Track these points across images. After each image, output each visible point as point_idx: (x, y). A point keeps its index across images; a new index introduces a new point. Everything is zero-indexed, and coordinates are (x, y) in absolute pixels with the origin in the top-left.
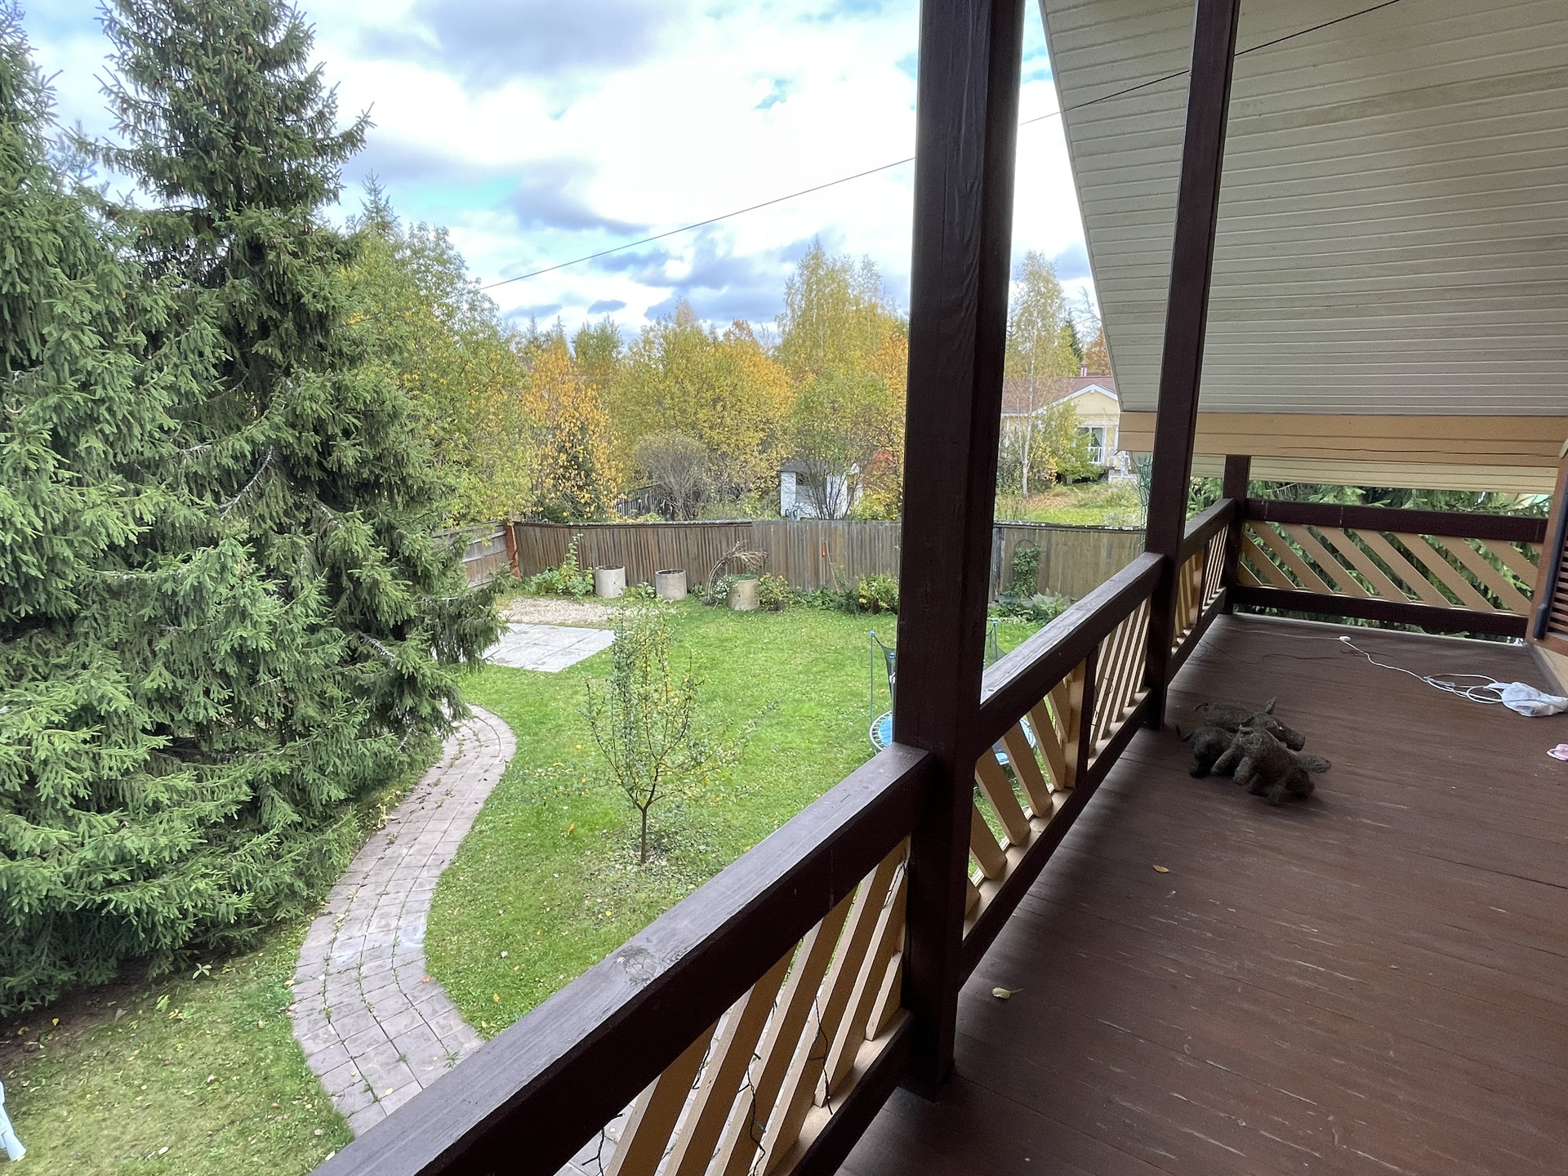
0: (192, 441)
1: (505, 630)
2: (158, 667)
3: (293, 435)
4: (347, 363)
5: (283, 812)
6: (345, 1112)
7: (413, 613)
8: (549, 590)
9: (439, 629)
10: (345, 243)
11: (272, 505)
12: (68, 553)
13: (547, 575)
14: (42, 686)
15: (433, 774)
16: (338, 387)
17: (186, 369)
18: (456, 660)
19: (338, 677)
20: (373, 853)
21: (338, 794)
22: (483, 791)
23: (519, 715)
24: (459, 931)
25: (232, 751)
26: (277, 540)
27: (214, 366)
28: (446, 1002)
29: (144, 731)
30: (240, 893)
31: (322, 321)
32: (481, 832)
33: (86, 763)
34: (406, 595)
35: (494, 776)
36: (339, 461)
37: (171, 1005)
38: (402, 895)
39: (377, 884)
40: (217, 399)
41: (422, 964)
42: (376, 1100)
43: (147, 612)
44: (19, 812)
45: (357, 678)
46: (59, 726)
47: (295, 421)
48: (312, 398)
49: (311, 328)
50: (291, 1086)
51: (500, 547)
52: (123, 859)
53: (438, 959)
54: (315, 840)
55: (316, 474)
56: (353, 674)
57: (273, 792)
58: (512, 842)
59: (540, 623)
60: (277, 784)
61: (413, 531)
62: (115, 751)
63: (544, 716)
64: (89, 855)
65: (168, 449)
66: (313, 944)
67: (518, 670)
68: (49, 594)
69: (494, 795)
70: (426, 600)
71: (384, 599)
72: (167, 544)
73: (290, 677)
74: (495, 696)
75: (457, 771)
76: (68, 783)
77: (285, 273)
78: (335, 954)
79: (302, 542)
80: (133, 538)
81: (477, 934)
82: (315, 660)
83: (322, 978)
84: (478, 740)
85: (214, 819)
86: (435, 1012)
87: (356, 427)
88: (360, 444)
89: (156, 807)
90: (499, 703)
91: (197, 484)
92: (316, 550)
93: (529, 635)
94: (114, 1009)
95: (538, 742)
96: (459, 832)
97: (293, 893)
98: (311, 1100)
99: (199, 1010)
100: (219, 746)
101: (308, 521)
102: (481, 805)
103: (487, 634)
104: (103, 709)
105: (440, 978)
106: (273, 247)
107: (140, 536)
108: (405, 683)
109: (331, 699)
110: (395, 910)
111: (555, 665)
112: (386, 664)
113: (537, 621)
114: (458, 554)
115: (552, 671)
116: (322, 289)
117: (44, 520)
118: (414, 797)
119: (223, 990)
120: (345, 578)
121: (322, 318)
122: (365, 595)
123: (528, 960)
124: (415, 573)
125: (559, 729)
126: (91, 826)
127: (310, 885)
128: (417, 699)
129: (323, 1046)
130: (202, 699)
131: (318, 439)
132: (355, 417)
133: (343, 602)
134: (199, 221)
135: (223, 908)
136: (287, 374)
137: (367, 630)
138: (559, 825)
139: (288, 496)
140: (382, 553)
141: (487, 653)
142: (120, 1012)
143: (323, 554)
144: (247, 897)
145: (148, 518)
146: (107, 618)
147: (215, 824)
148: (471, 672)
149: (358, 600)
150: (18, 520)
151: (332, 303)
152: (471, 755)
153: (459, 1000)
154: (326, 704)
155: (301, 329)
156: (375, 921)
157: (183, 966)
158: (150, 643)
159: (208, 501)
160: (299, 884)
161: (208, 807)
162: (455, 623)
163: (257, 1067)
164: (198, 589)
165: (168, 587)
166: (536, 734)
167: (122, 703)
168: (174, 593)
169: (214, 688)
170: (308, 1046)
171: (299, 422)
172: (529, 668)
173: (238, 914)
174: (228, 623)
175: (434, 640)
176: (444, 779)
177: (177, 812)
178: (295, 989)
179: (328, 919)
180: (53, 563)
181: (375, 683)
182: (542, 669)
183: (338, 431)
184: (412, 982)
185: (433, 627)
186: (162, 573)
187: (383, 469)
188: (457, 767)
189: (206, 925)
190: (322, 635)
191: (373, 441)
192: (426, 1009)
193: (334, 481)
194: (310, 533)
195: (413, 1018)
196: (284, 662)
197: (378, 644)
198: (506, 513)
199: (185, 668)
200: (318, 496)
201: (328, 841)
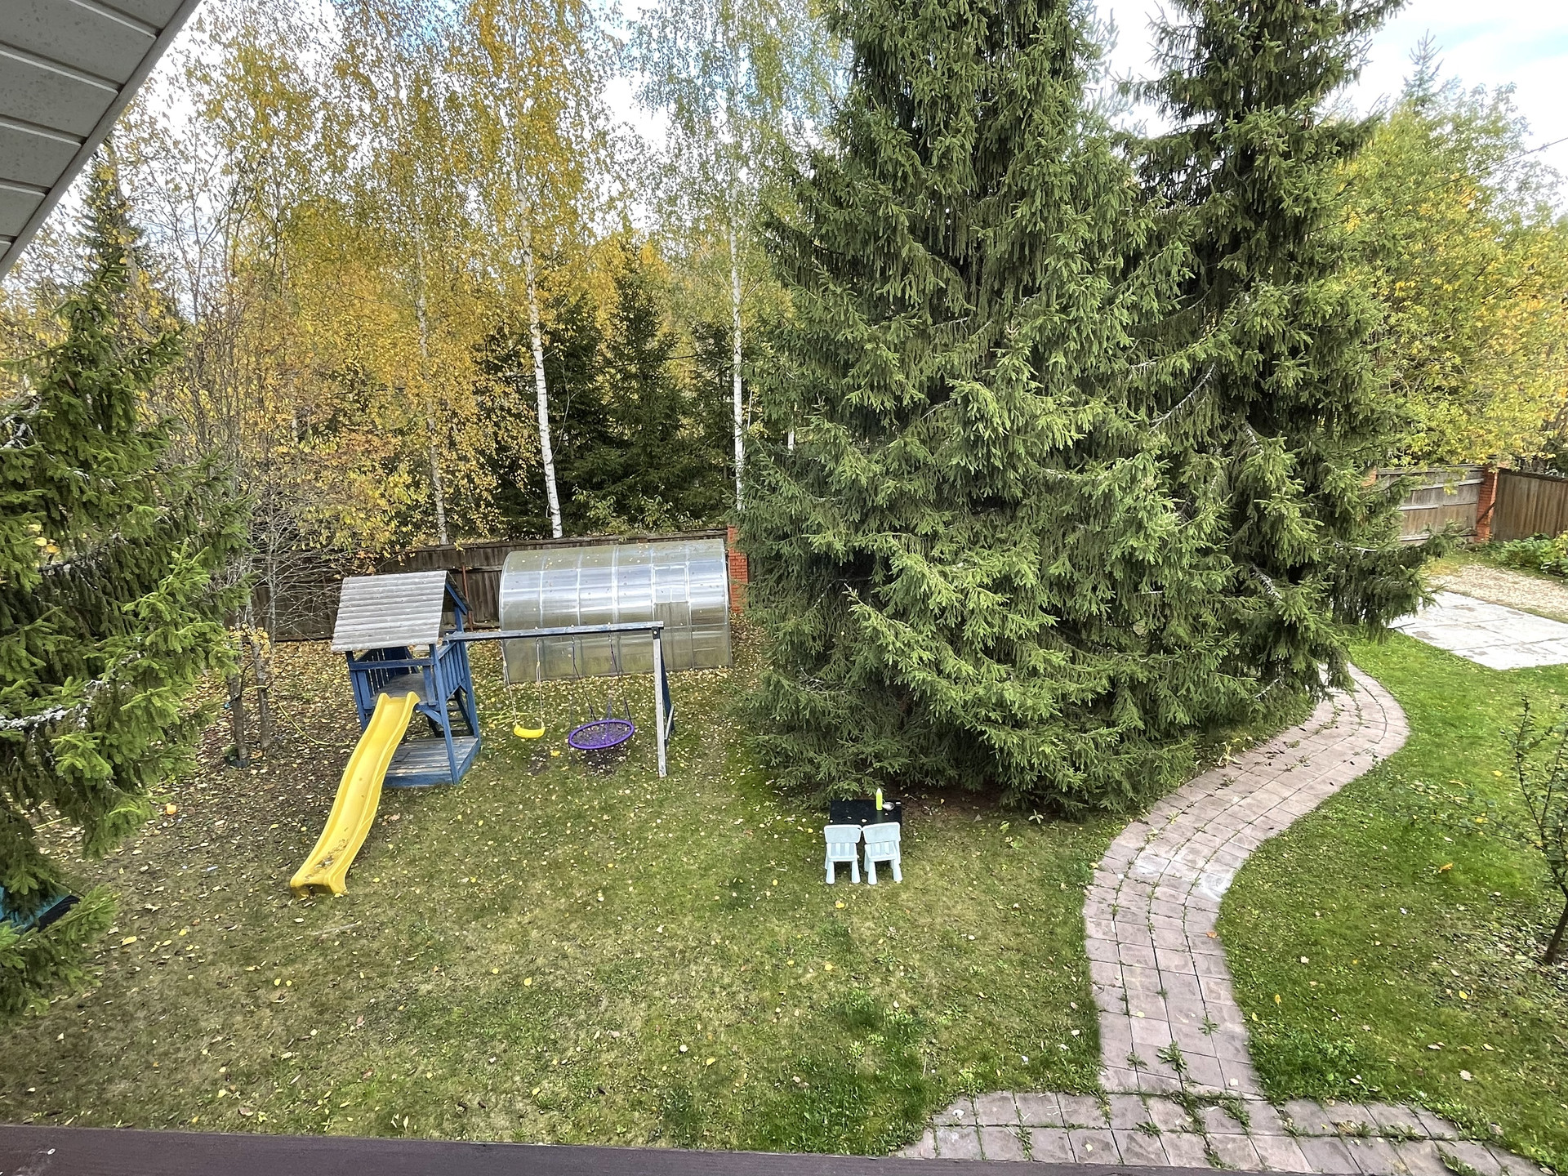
0: (1142, 358)
1: (1428, 601)
2: (1064, 557)
3: (1236, 353)
4: (1316, 273)
5: (1130, 715)
6: (1100, 1004)
7: (1316, 558)
8: (1528, 563)
9: (1343, 581)
10: (1352, 131)
11: (1199, 423)
12: (1022, 451)
13: (1530, 543)
14: (986, 552)
15: (1293, 734)
16: (1297, 301)
17: (1151, 290)
18: (1355, 621)
19: (1218, 605)
20: (1205, 787)
21: (1183, 717)
22: (1346, 775)
23: (1423, 705)
24: (1262, 908)
25: (1106, 645)
26: (1195, 459)
27: (1179, 285)
28: (1223, 969)
29: (1041, 607)
30: (1077, 769)
31: (1299, 226)
32: (1326, 817)
33: (997, 621)
34: (1314, 537)
35: (1364, 764)
36: (1278, 382)
37: (1009, 832)
38: (1218, 841)
39: (1198, 819)
40: (1175, 317)
41: (1213, 917)
42: (1127, 1013)
43: (1067, 508)
44: (951, 643)
45: (1236, 611)
46: (986, 587)
47: (1241, 340)
48: (1265, 314)
49: (1285, 236)
50: (1066, 952)
51: (1470, 498)
52: (1001, 704)
53: (1231, 922)
54: (1152, 753)
55: (1251, 395)
56: (1233, 606)
57: (1127, 694)
58: (1359, 844)
59: (1498, 602)
60: (1133, 689)
61: (1342, 466)
62: (1017, 617)
63: (1459, 718)
64: (982, 692)
65: (1120, 364)
66: (1123, 843)
67: (1443, 652)
68: (1005, 483)
69: (1356, 784)
70: (1338, 545)
71: (1286, 536)
72: (1099, 451)
73: (1170, 593)
74: (1398, 674)
75: (1323, 741)
76: (981, 631)
77: (1270, 177)
78: (1138, 862)
79: (1216, 464)
80: (1070, 443)
81: (1280, 921)
82: (1197, 583)
83: (1121, 876)
84: (1359, 716)
85: (1073, 699)
86: (1209, 971)
87: (1306, 345)
88: (1307, 365)
89: (1034, 672)
90: (1401, 683)
91: (1136, 398)
92: (1230, 474)
93: (1474, 613)
94: (976, 812)
95: (1438, 746)
96: (1301, 805)
97: (1119, 791)
98: (1077, 977)
99: (1026, 847)
100: (1095, 638)
101: (1231, 442)
102: (1336, 789)
103: (1403, 602)
104: (1017, 581)
105: (1225, 942)
106: (1262, 151)
107: (1077, 443)
108: (1285, 630)
109: (1205, 625)
110: (1206, 852)
111: (1500, 660)
112: (1270, 604)
113: (1493, 598)
114: (1394, 500)
115: (1492, 666)
116: (1306, 190)
117: (1013, 422)
118: (1264, 749)
119: (1045, 841)
120: (1251, 506)
121: (1299, 223)
122: (1266, 528)
123: (1330, 984)
124: (1332, 513)
125: (1475, 741)
126: (989, 671)
127: (1136, 789)
128: (1292, 651)
129: (1101, 936)
130: (1089, 594)
131: (1261, 357)
132: (1309, 334)
133: (1243, 531)
134: (1202, 136)
135: (1060, 775)
136: (1247, 288)
137: (1262, 565)
138: (1430, 855)
139: (1217, 416)
140: (1298, 486)
141: (1395, 623)
142: (978, 818)
143: (1237, 478)
144: (1081, 775)
145: (1086, 427)
146: (1039, 508)
147: (1074, 704)
148: (1369, 638)
149: (1260, 532)
150: (996, 420)
151: (1314, 204)
152: (1343, 730)
153: (1239, 977)
154: (1198, 627)
155: (1273, 239)
156: (1183, 851)
157: (1024, 807)
158: (1064, 535)
159: (1142, 415)
160: (1126, 785)
161: (1072, 687)
162: (1365, 579)
163: (1049, 919)
164: (1108, 496)
165: (1086, 490)
166: (1438, 735)
167: (1031, 580)
168: (1090, 496)
169: (1101, 587)
170: (1090, 928)
171: (1246, 340)
172: (1460, 653)
173: (1070, 787)
174: (1125, 531)
175: (1335, 592)
176: (1303, 743)
177: (1048, 682)
178: (1097, 873)
179: (1142, 827)
180: (1012, 459)
181: (1252, 621)
182: (1477, 659)
183: (1284, 349)
184: (1197, 929)
185: (1337, 578)
186: (1086, 477)
187: (1327, 394)
188: (1324, 737)
189: (1044, 784)
190: (1210, 560)
191: (1322, 363)
192: (1202, 964)
193: (1270, 403)
194: (1230, 454)
195: (1186, 964)
196: (1167, 576)
197: (1269, 581)
198: (1491, 457)
199: (1084, 563)
200: (1247, 418)
201: (1161, 758)
